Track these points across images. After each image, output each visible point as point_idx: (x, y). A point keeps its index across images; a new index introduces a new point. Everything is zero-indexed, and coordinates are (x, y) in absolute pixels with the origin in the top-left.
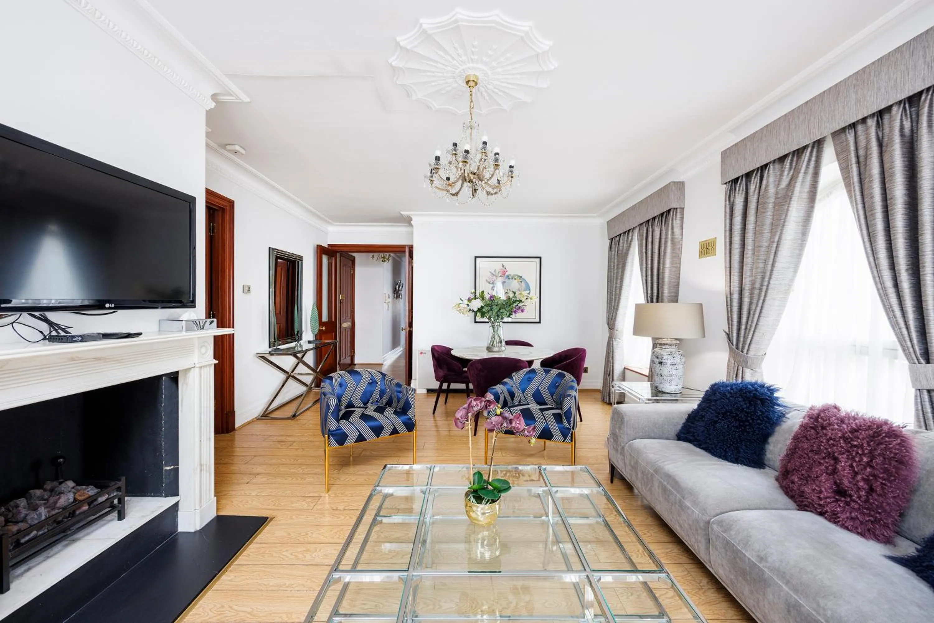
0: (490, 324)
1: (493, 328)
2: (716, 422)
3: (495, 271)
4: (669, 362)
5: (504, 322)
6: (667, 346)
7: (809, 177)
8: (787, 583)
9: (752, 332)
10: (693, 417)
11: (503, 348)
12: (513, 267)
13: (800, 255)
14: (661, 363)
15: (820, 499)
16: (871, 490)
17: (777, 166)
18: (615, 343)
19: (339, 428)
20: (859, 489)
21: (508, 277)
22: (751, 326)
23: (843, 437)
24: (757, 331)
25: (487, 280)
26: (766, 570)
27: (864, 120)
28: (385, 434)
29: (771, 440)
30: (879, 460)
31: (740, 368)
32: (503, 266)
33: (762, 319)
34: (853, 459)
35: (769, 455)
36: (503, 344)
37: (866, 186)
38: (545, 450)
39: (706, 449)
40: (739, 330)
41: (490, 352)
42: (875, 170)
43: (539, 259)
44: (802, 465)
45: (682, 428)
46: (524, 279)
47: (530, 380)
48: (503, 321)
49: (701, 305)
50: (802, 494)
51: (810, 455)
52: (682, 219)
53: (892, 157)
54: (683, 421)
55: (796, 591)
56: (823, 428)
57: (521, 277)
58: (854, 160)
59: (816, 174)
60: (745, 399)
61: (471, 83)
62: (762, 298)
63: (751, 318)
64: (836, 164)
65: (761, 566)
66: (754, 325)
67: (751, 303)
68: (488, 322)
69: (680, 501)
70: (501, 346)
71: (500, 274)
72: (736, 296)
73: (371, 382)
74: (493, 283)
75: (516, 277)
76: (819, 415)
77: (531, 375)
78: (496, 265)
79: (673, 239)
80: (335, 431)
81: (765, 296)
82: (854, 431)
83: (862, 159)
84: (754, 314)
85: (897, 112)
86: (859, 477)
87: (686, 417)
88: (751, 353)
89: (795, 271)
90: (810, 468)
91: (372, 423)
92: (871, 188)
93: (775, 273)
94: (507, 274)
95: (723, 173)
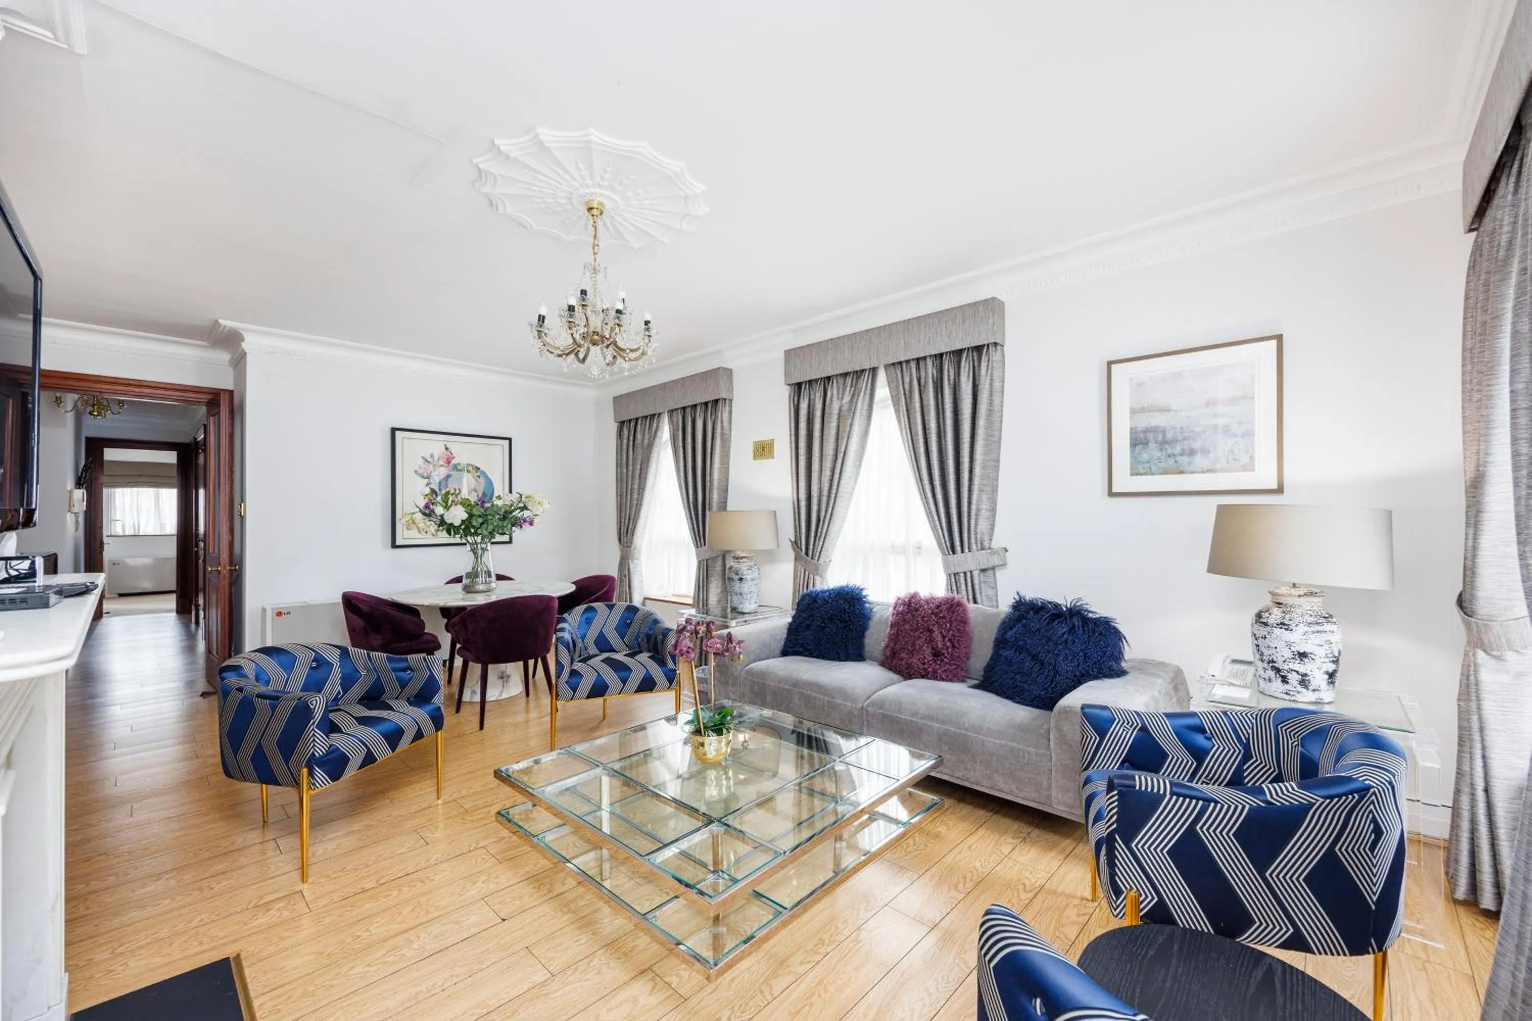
0: (468, 547)
1: (475, 553)
2: (824, 628)
3: (432, 456)
4: (749, 577)
5: (493, 543)
6: (744, 560)
7: (867, 397)
8: (937, 721)
9: (822, 539)
10: (793, 629)
11: (493, 585)
12: (464, 452)
13: (860, 465)
14: (741, 579)
15: (924, 664)
16: (954, 646)
17: (841, 380)
18: (631, 566)
19: (333, 748)
20: (947, 648)
21: (455, 467)
22: (821, 533)
23: (932, 613)
24: (828, 537)
25: (416, 472)
26: (919, 721)
27: (908, 362)
28: (405, 743)
29: (867, 634)
30: (954, 624)
31: (812, 576)
32: (447, 449)
33: (831, 526)
34: (941, 626)
35: (867, 648)
36: (494, 578)
37: (911, 416)
38: (604, 718)
39: (818, 657)
40: (808, 537)
41: (468, 592)
42: (917, 405)
43: (507, 441)
44: (907, 643)
45: (785, 643)
46: (484, 473)
47: (589, 622)
48: (493, 540)
49: (775, 512)
50: (909, 666)
51: (912, 633)
52: (730, 412)
53: (928, 396)
54: (785, 636)
55: (943, 722)
56: (917, 610)
57: (478, 469)
58: (902, 392)
59: (872, 395)
60: (845, 600)
61: (595, 212)
62: (831, 505)
63: (821, 525)
64: (887, 389)
65: (915, 719)
66: (824, 532)
67: (819, 511)
68: (465, 544)
69: (829, 702)
70: (490, 583)
71: (441, 463)
72: (803, 504)
73: (314, 664)
74: (428, 478)
75: (470, 468)
76: (910, 601)
77: (590, 615)
78: (435, 446)
79: (722, 434)
80: (325, 755)
81: (834, 504)
82: (938, 607)
83: (907, 393)
84: (824, 521)
85: (929, 362)
86: (947, 639)
87: (786, 631)
88: (822, 560)
89: (856, 481)
90: (914, 645)
91: (384, 727)
92: (915, 417)
93: (843, 482)
94: (454, 462)
95: (787, 374)
